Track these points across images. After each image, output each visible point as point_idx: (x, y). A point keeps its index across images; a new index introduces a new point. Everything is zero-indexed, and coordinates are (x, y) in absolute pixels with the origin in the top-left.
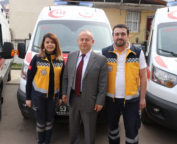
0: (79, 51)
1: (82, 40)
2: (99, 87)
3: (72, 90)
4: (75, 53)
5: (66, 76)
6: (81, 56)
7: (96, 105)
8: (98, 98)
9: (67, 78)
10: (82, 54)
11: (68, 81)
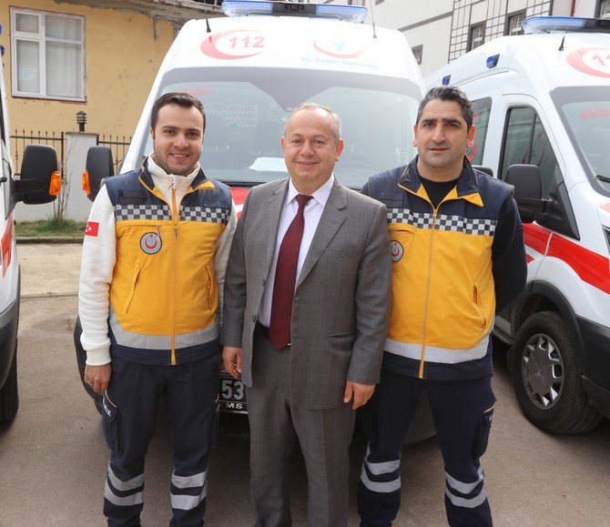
0: (286, 182)
1: (297, 142)
2: (358, 317)
3: (259, 327)
4: (272, 192)
5: (238, 276)
6: (292, 201)
7: (349, 384)
8: (355, 359)
9: (244, 285)
10: (297, 193)
11: (245, 294)
